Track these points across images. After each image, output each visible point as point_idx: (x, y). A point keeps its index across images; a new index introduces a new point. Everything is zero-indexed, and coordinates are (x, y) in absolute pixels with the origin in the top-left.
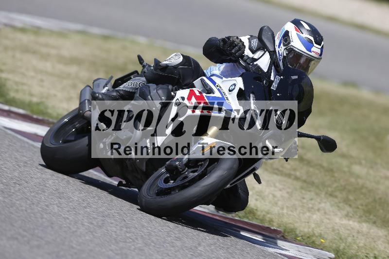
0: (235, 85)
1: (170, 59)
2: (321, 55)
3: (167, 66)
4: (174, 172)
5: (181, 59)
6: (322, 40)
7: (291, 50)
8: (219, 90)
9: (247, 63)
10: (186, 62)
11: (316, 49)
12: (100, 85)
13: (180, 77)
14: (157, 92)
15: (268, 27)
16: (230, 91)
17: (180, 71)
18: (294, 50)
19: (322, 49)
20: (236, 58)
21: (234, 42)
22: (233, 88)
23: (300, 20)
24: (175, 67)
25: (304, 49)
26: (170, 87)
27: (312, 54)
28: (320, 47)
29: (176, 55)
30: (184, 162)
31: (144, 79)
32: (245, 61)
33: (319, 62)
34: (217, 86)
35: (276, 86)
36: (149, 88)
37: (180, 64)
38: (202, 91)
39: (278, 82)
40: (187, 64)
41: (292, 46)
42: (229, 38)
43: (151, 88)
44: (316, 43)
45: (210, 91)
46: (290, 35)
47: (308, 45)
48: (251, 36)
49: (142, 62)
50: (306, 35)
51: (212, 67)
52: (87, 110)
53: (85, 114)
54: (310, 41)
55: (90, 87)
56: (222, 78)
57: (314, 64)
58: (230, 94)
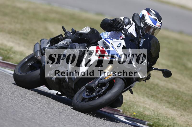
0: (121, 44)
1: (84, 30)
2: (161, 27)
3: (82, 34)
4: (91, 90)
5: (90, 30)
6: (161, 19)
7: (146, 25)
8: (112, 46)
9: (126, 32)
10: (92, 31)
11: (158, 24)
12: (45, 42)
13: (89, 39)
14: (79, 48)
15: (137, 14)
16: (118, 47)
17: (90, 36)
18: (147, 24)
19: (161, 24)
20: (120, 29)
21: (118, 21)
22: (120, 45)
23: (150, 9)
24: (87, 34)
25: (153, 24)
26: (86, 45)
27: (157, 26)
28: (160, 23)
29: (87, 28)
30: (96, 85)
31: (70, 40)
32: (124, 31)
33: (160, 30)
34: (111, 44)
35: (142, 44)
36: (75, 45)
37: (89, 32)
38: (103, 47)
39: (143, 42)
40: (93, 32)
41: (146, 22)
42: (116, 19)
43: (76, 45)
44: (159, 21)
45: (107, 47)
46: (145, 17)
47: (155, 21)
48: (124, 17)
49: (64, 30)
50: (153, 17)
51: (103, 33)
52: (39, 56)
53: (38, 58)
54: (156, 20)
55: (39, 43)
56: (113, 40)
57: (157, 31)
58: (118, 48)
